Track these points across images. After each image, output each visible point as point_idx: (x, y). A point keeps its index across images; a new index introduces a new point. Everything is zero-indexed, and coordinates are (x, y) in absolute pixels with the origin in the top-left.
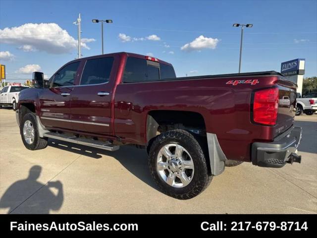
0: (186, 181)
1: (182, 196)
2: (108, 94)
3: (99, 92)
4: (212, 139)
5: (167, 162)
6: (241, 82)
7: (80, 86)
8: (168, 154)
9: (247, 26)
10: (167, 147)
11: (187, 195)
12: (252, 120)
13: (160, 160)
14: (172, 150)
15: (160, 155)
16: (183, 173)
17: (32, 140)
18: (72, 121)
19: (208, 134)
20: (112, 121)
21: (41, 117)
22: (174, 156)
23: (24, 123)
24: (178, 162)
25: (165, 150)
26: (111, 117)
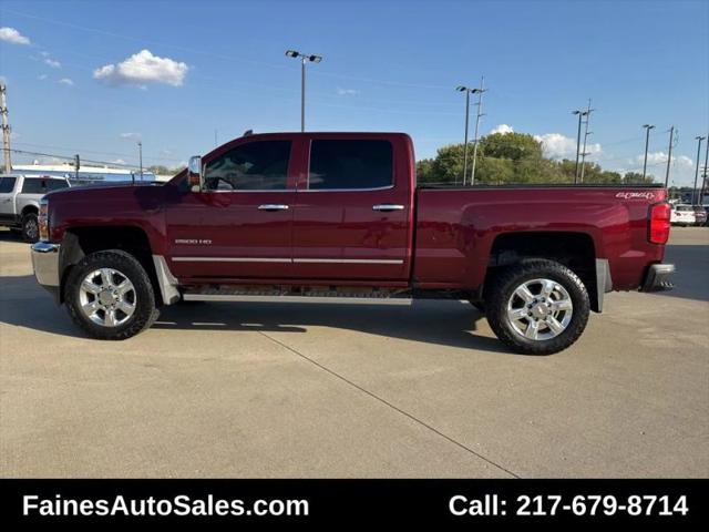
0: (558, 327)
2: (401, 207)
3: (375, 205)
4: (602, 267)
5: (526, 306)
6: (634, 195)
7: (308, 191)
8: (528, 295)
12: (649, 240)
14: (536, 289)
16: (553, 318)
17: (120, 314)
18: (295, 260)
19: (597, 260)
20: (410, 254)
21: (174, 259)
22: (539, 297)
23: (85, 276)
24: (546, 304)
25: (523, 290)
26: (407, 247)
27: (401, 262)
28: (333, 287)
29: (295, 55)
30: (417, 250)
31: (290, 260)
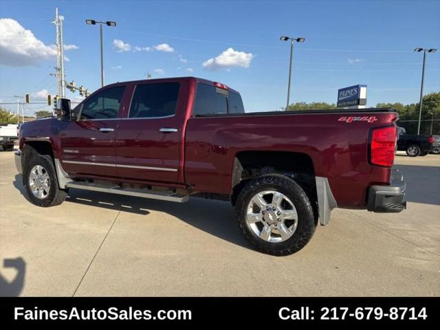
0: (287, 233)
1: (281, 252)
2: (176, 130)
3: (161, 128)
4: (322, 184)
5: (261, 212)
6: (356, 119)
7: (128, 119)
8: (263, 204)
9: (298, 40)
10: (260, 195)
11: (289, 250)
12: (370, 162)
13: (250, 211)
14: (268, 199)
15: (251, 204)
16: (282, 225)
17: (45, 193)
18: (117, 166)
19: (317, 178)
20: (182, 165)
21: (63, 161)
22: (270, 206)
23: (31, 170)
24: (276, 212)
25: (259, 198)
26: (180, 159)
27: (176, 170)
28: (149, 187)
29: (286, 39)
30: (186, 162)
31: (114, 165)
